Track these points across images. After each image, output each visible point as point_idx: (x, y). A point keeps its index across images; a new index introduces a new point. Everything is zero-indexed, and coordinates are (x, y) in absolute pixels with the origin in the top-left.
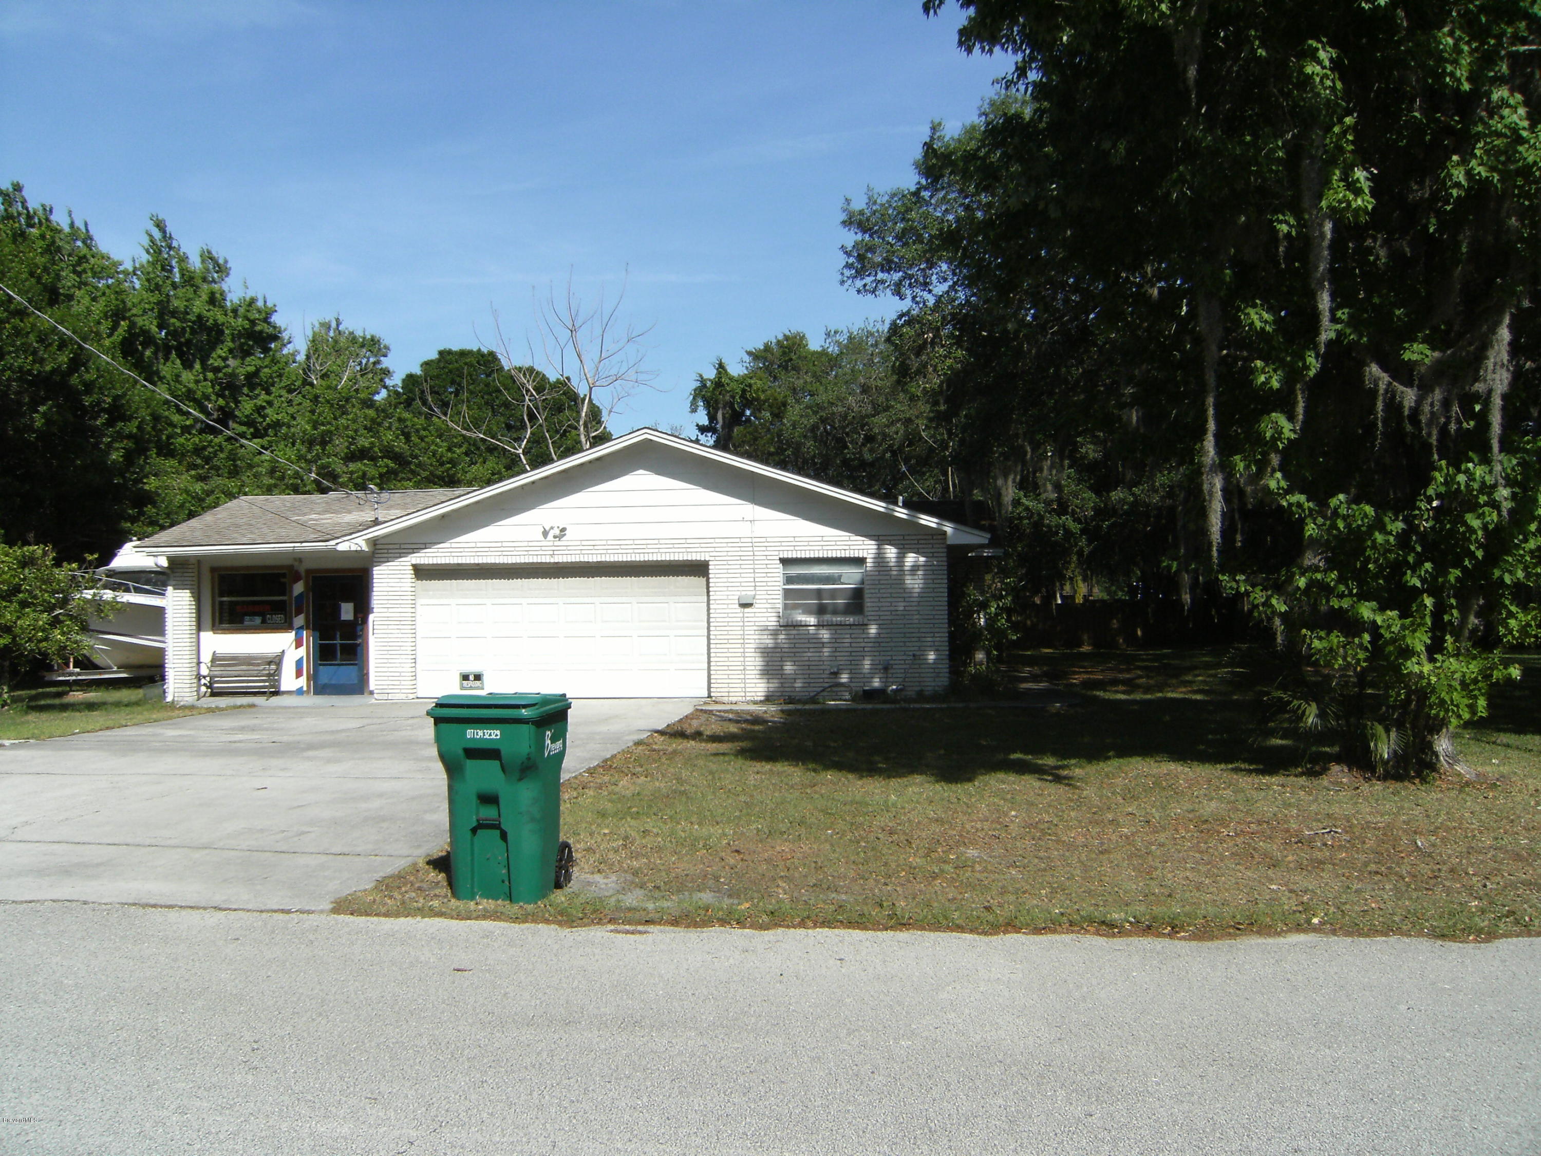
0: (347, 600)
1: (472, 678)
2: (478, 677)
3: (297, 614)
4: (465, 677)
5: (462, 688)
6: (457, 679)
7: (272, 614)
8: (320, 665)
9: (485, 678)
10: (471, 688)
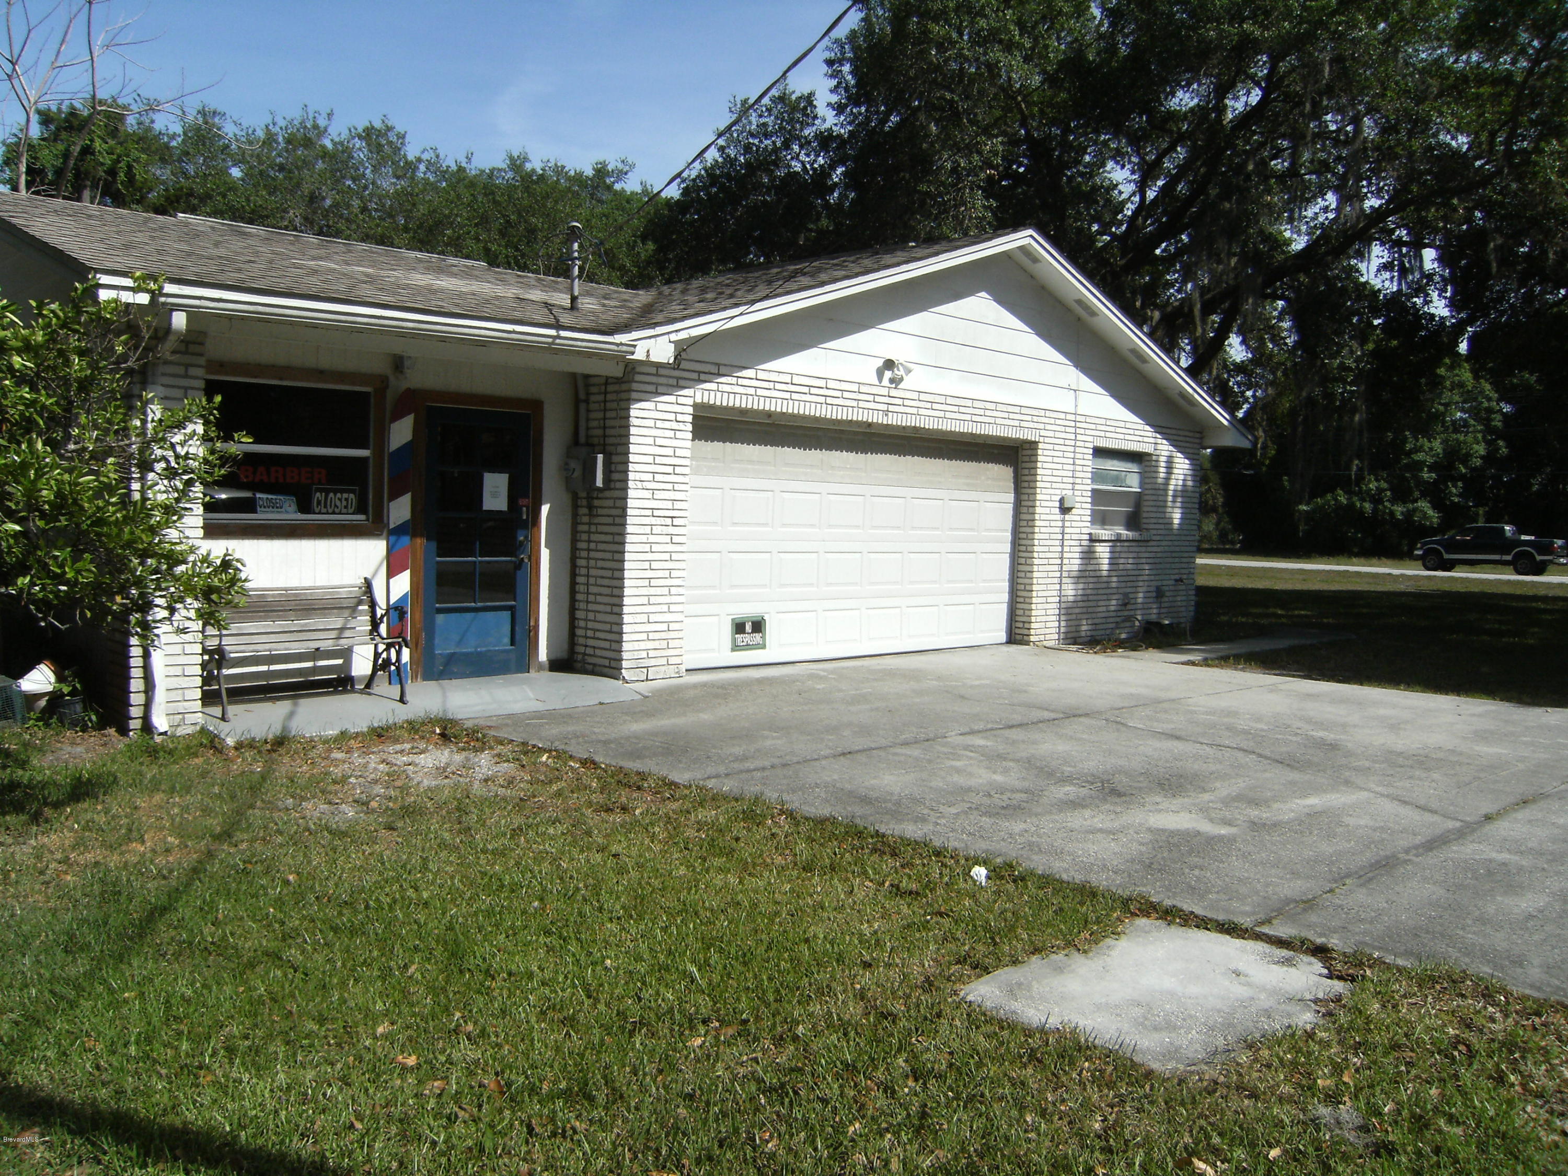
0: (496, 468)
1: (748, 628)
2: (758, 626)
3: (394, 496)
4: (739, 628)
5: (735, 648)
6: (728, 629)
7: (327, 492)
8: (440, 611)
9: (769, 627)
10: (748, 647)
